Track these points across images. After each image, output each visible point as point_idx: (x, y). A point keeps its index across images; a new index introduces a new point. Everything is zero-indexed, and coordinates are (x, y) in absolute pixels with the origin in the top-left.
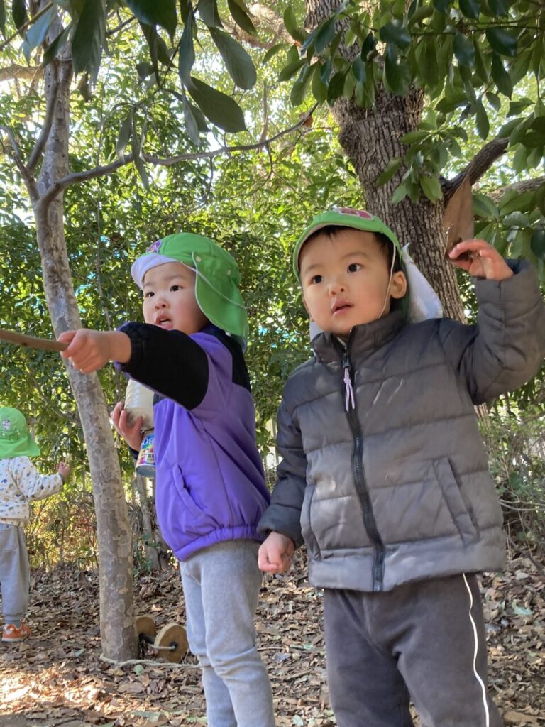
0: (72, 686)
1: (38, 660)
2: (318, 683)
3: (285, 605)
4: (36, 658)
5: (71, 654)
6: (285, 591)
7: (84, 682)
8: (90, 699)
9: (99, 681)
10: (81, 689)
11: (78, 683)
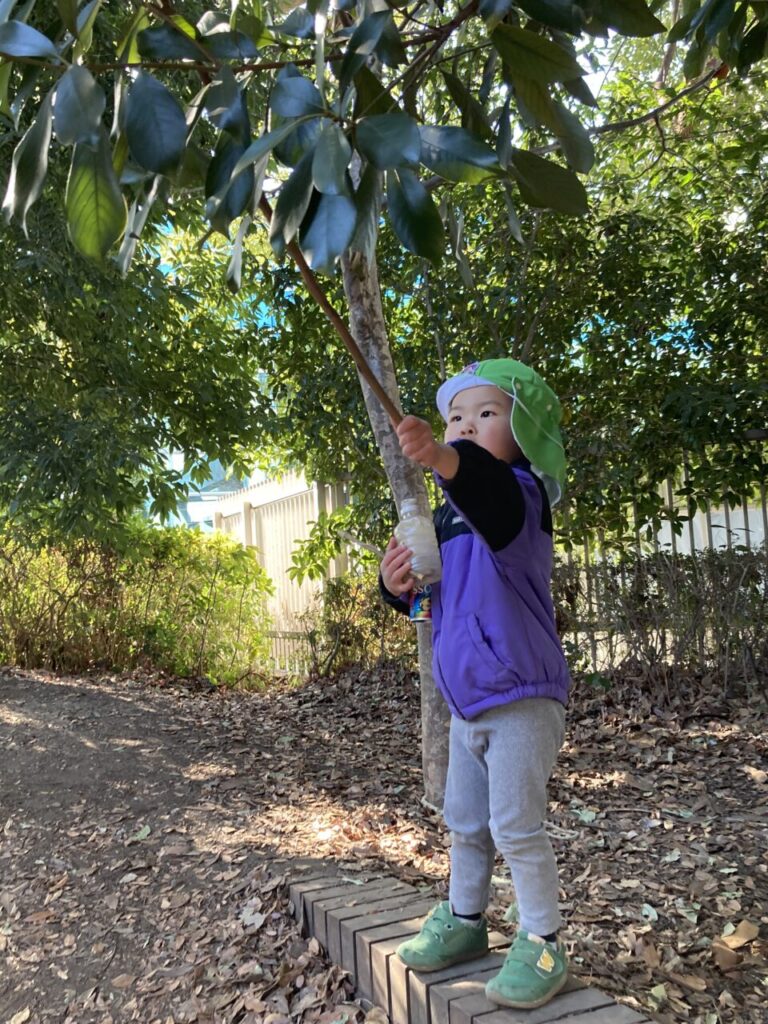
0: (388, 832)
1: (352, 794)
2: (692, 866)
3: (663, 752)
4: (349, 791)
5: (390, 790)
6: (664, 731)
7: (402, 829)
8: (409, 852)
9: (420, 830)
10: (398, 837)
11: (396, 829)
